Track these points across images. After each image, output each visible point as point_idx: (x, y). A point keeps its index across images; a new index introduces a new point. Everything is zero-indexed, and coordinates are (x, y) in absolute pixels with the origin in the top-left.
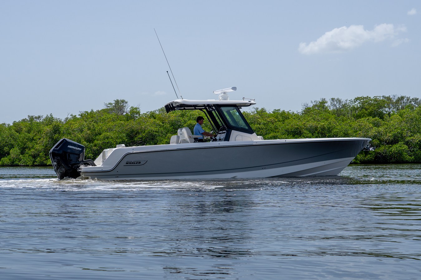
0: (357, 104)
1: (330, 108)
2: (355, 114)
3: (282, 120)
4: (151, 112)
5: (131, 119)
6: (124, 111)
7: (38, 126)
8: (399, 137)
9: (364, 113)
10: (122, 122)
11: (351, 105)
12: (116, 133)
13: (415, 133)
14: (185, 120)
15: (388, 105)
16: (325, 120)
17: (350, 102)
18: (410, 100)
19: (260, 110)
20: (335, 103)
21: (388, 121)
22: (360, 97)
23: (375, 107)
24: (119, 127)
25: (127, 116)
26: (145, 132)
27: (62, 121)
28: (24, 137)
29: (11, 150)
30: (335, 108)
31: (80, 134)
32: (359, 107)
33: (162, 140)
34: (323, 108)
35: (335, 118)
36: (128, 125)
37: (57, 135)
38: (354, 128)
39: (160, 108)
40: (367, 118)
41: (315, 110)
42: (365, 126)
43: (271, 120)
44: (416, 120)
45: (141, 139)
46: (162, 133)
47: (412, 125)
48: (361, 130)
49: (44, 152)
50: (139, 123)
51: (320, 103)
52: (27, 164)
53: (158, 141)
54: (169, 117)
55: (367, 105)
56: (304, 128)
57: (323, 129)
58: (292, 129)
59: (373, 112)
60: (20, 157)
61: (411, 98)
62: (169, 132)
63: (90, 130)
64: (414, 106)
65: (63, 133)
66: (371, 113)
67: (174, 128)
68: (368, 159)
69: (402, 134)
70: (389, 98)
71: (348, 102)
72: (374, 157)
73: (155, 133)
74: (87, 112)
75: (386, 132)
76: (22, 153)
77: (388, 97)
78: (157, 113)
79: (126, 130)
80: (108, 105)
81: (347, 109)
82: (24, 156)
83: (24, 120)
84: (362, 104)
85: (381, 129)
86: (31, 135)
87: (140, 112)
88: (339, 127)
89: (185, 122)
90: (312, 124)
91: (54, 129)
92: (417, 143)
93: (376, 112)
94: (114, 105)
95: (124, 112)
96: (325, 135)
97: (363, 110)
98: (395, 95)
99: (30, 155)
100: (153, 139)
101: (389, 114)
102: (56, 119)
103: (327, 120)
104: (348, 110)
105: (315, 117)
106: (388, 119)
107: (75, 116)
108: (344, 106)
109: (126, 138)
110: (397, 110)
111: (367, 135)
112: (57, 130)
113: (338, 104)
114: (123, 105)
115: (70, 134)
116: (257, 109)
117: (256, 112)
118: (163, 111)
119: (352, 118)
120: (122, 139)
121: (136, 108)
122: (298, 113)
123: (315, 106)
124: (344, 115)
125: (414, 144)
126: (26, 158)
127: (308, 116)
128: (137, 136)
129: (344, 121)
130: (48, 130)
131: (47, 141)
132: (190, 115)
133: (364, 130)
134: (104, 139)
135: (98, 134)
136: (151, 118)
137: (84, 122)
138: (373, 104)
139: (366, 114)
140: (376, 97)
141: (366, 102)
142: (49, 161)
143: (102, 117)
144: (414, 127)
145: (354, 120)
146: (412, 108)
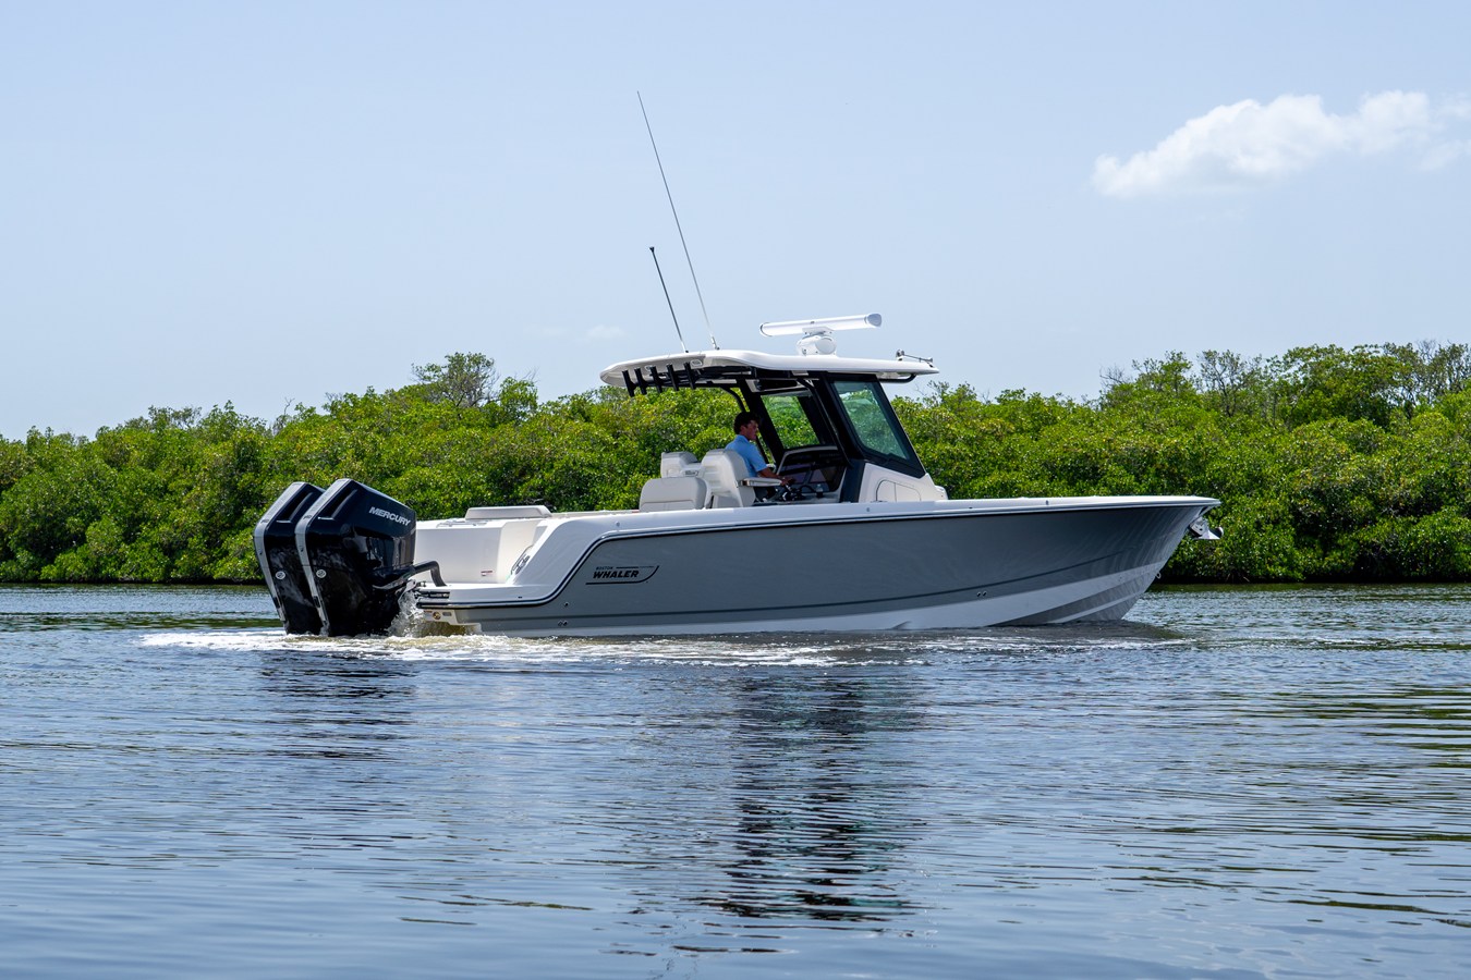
0: (1296, 373)
1: (1199, 387)
2: (1289, 408)
3: (1030, 426)
4: (573, 398)
5: (505, 422)
6: (480, 394)
7: (183, 444)
8: (1443, 489)
9: (1319, 402)
10: (473, 431)
11: (1273, 375)
12: (454, 471)
14: (691, 427)
15: (1406, 376)
16: (1183, 428)
17: (1269, 364)
19: (954, 391)
20: (1219, 368)
21: (1405, 434)
22: (1306, 347)
23: (1356, 382)
24: (462, 448)
25: (491, 410)
26: (552, 467)
27: (267, 428)
28: (136, 484)
29: (91, 528)
30: (1217, 386)
31: (327, 474)
32: (1302, 381)
33: (613, 496)
34: (1176, 387)
35: (1218, 421)
36: (493, 441)
37: (248, 476)
38: (1285, 456)
40: (1330, 423)
41: (1148, 392)
42: (1324, 449)
43: (992, 426)
45: (539, 490)
46: (612, 470)
48: (1307, 465)
49: (204, 535)
50: (533, 437)
51: (1166, 368)
52: (146, 575)
53: (597, 499)
54: (638, 414)
55: (1331, 375)
56: (1107, 457)
57: (1176, 459)
58: (1066, 459)
59: (1350, 399)
60: (121, 550)
62: (636, 466)
63: (362, 459)
65: (270, 470)
66: (1345, 404)
67: (653, 455)
68: (1333, 567)
69: (1452, 480)
70: (1406, 354)
71: (1262, 365)
72: (1353, 560)
73: (588, 471)
74: (351, 397)
75: (1398, 471)
76: (129, 537)
77: (1403, 350)
79: (488, 459)
80: (427, 374)
81: (1261, 388)
82: (136, 549)
83: (134, 424)
84: (1313, 371)
85: (1379, 461)
86: (159, 476)
87: (536, 398)
88: (1231, 454)
89: (692, 431)
90: (1135, 440)
91: (239, 457)
93: (1362, 399)
94: (445, 371)
95: (480, 396)
96: (1181, 479)
97: (1316, 395)
98: (1428, 341)
99: (156, 545)
100: (580, 492)
101: (1408, 407)
102: (245, 421)
103: (1189, 427)
104: (1264, 394)
105: (1148, 418)
106: (1404, 424)
107: (312, 410)
108: (1249, 380)
109: (487, 489)
110: (1436, 394)
111: (1329, 481)
112: (249, 459)
113: (1227, 372)
114: (477, 374)
115: (293, 472)
116: (945, 387)
117: (939, 400)
118: (617, 395)
120: (472, 492)
121: (523, 385)
122: (1089, 402)
123: (1145, 379)
124: (1249, 412)
126: (140, 556)
127: (1123, 412)
128: (525, 481)
129: (1249, 432)
130: (216, 460)
131: (216, 497)
132: (712, 407)
133: (1319, 465)
134: (413, 492)
135: (392, 472)
136: (573, 419)
137: (343, 433)
138: (1350, 373)
139: (1328, 408)
140: (1362, 348)
141: (1328, 367)
142: (222, 566)
143: (403, 414)
145: (1286, 428)
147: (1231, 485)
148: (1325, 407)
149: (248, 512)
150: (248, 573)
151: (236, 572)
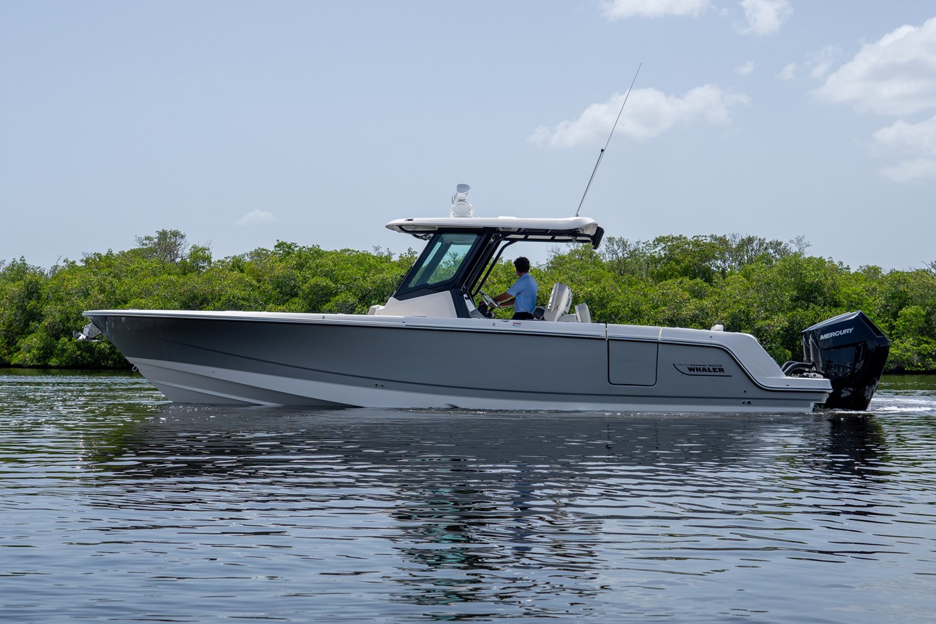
0: (659, 251)
1: (604, 258)
2: (656, 272)
3: (505, 279)
4: (233, 258)
5: (192, 272)
6: (177, 254)
8: (742, 320)
9: (673, 268)
10: (172, 277)
11: (647, 251)
12: (160, 301)
13: (773, 312)
14: (304, 277)
15: (722, 254)
16: (594, 282)
17: (644, 245)
18: (765, 245)
20: (616, 247)
21: (721, 287)
22: (666, 236)
23: (694, 257)
24: (166, 287)
25: (183, 264)
26: (220, 299)
27: (45, 273)
30: (614, 257)
31: (82, 302)
32: (663, 256)
34: (591, 258)
35: (615, 278)
36: (185, 283)
37: (33, 303)
38: (653, 299)
39: (253, 250)
40: (679, 280)
41: (574, 261)
42: (675, 296)
44: (777, 286)
46: (256, 302)
47: (769, 296)
48: (665, 305)
49: (5, 339)
50: (209, 281)
54: (272, 268)
55: (680, 252)
57: (591, 300)
59: (690, 267)
61: (767, 241)
62: (271, 299)
63: (104, 293)
64: (773, 257)
65: (47, 299)
66: (688, 270)
67: (281, 293)
69: (748, 315)
70: (723, 241)
74: (98, 255)
75: (717, 309)
77: (721, 239)
78: (248, 259)
79: (181, 294)
80: (145, 242)
81: (640, 259)
84: (670, 250)
85: (707, 303)
87: (211, 257)
88: (622, 298)
89: (304, 279)
91: (28, 290)
92: (778, 333)
93: (697, 267)
94: (156, 240)
95: (177, 256)
97: (672, 264)
98: (735, 234)
101: (723, 272)
102: (32, 269)
103: (598, 281)
104: (641, 263)
105: (574, 275)
106: (721, 282)
107: (74, 262)
108: (633, 254)
110: (739, 265)
111: (678, 314)
112: (34, 292)
113: (621, 250)
114: (175, 243)
115: (61, 300)
116: (456, 255)
117: (452, 263)
118: (260, 257)
121: (203, 249)
122: (540, 266)
123: (573, 253)
124: (633, 273)
125: (772, 335)
127: (560, 272)
129: (633, 285)
130: (14, 292)
131: (13, 315)
132: (317, 265)
133: (672, 305)
135: (122, 301)
136: (233, 271)
137: (92, 277)
138: (691, 252)
139: (678, 272)
140: (698, 237)
141: (678, 248)
142: (16, 357)
143: (129, 266)
144: (773, 300)
145: (654, 283)
146: (770, 262)
147: (622, 316)
148: (676, 271)
149: (33, 324)
150: (32, 361)
151: (25, 360)
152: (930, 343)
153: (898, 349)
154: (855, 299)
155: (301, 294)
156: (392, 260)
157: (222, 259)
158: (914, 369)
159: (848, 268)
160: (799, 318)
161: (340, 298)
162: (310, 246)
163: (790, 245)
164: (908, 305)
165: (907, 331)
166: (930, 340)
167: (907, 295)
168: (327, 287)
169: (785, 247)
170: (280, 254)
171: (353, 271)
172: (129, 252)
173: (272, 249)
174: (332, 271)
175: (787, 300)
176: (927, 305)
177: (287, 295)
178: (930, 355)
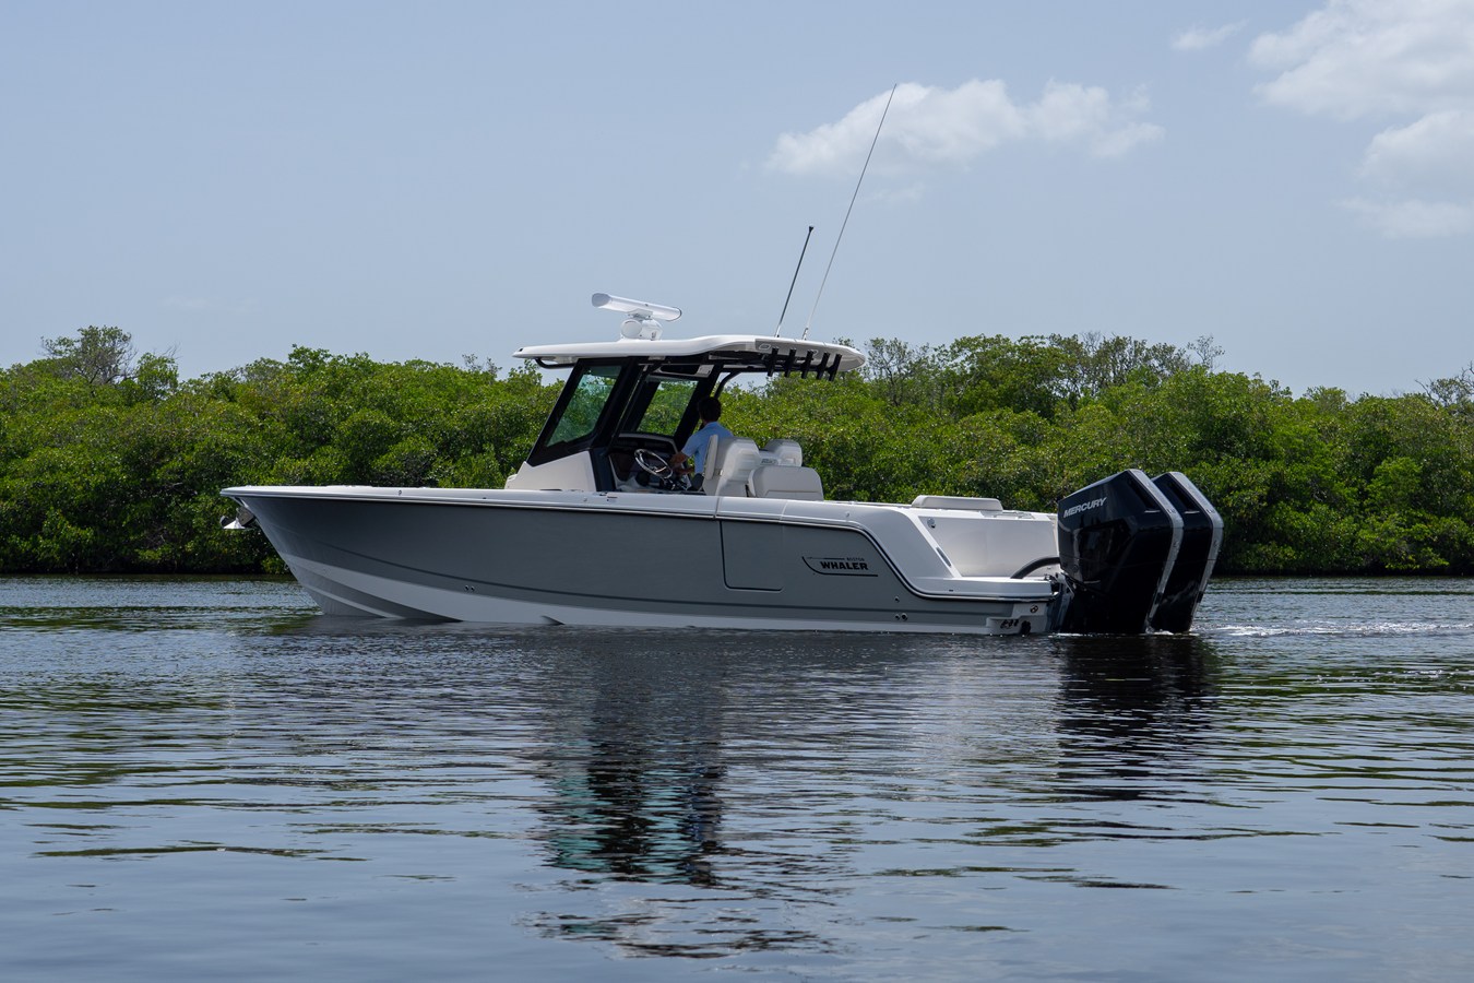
0: (962, 363)
1: (867, 375)
2: (956, 399)
4: (217, 376)
5: (142, 401)
6: (116, 370)
9: (985, 393)
10: (107, 410)
11: (941, 364)
12: (86, 452)
14: (342, 409)
15: (1071, 367)
16: (850, 417)
17: (936, 353)
20: (886, 356)
21: (1069, 426)
22: (972, 337)
23: (1022, 373)
24: (95, 428)
25: (128, 387)
26: (193, 449)
30: (884, 374)
32: (969, 372)
35: (884, 410)
36: (129, 421)
38: (950, 447)
39: (252, 362)
40: (996, 415)
42: (989, 441)
43: (657, 412)
44: (1166, 423)
45: (178, 473)
46: (257, 453)
47: (1151, 441)
48: (972, 457)
50: (173, 417)
54: (285, 394)
55: (998, 366)
57: (842, 448)
59: (1015, 390)
61: (1149, 346)
62: (283, 449)
64: (1158, 373)
66: (1011, 395)
67: (301, 438)
70: (1072, 345)
71: (930, 354)
73: (231, 454)
75: (1062, 464)
77: (1068, 341)
79: (124, 441)
80: (58, 348)
81: (928, 378)
84: (980, 361)
85: (1044, 453)
87: (176, 376)
88: (897, 444)
89: (342, 413)
90: (801, 429)
93: (1028, 390)
94: (78, 345)
95: (116, 372)
96: (847, 469)
97: (983, 385)
98: (1093, 333)
100: (223, 475)
101: (1073, 397)
103: (856, 416)
104: (931, 384)
105: (813, 406)
106: (1069, 416)
108: (917, 368)
109: (122, 472)
110: (1100, 387)
111: (995, 473)
113: (895, 361)
114: (112, 349)
118: (264, 374)
119: (944, 411)
120: (106, 475)
121: (162, 361)
122: (755, 389)
124: (916, 402)
127: (789, 400)
128: (163, 464)
129: (916, 422)
132: (364, 388)
133: (985, 456)
134: (41, 473)
135: (18, 453)
136: (216, 399)
138: (1017, 364)
139: (994, 399)
140: (1028, 338)
141: (994, 357)
143: (31, 391)
144: (1158, 448)
145: (952, 419)
146: (1151, 381)
147: (897, 476)
148: (990, 397)
152: (1429, 521)
153: (1374, 531)
154: (1300, 445)
155: (336, 439)
156: (497, 380)
157: (196, 377)
158: (1401, 567)
159: (1288, 392)
160: (1203, 478)
161: (406, 446)
162: (352, 356)
163: (1189, 352)
164: (1391, 456)
165: (1389, 500)
166: (1428, 516)
167: (1389, 438)
168: (381, 427)
169: (1180, 355)
170: (299, 369)
171: (430, 399)
172: (30, 366)
173: (285, 361)
174: (394, 398)
175: (1182, 447)
176: (1423, 456)
177: (312, 442)
178: (1428, 541)
